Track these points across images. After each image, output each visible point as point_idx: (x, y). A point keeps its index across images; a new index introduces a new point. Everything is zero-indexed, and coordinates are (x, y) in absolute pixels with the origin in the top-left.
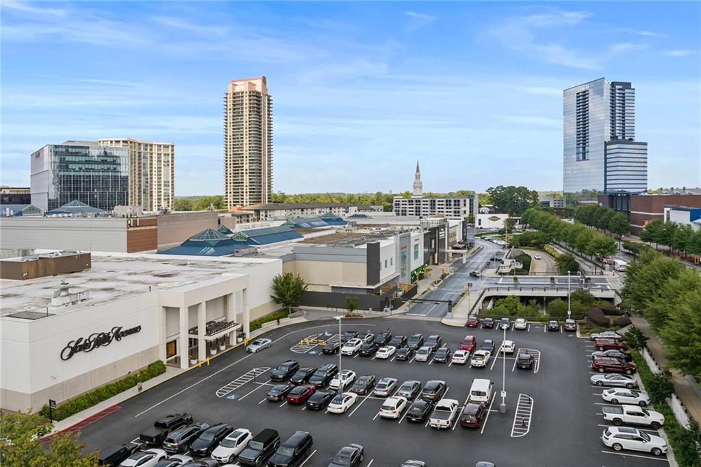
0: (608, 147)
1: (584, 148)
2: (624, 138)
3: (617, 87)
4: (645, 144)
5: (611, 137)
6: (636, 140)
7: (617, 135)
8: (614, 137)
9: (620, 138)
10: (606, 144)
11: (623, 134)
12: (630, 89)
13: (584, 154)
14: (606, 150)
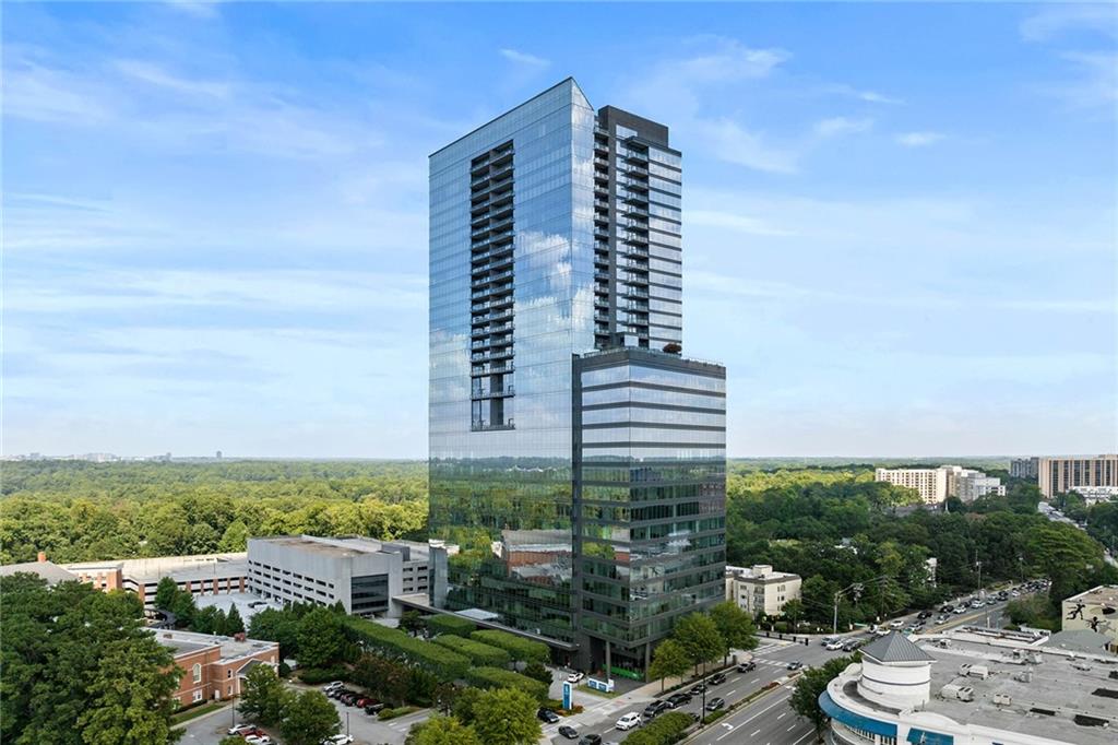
0: (589, 378)
1: (498, 379)
2: (644, 342)
3: (623, 132)
4: (718, 372)
5: (598, 337)
6: (688, 353)
7: (620, 329)
8: (607, 338)
9: (632, 341)
10: (580, 365)
11: (643, 329)
12: (666, 149)
13: (498, 403)
14: (577, 390)
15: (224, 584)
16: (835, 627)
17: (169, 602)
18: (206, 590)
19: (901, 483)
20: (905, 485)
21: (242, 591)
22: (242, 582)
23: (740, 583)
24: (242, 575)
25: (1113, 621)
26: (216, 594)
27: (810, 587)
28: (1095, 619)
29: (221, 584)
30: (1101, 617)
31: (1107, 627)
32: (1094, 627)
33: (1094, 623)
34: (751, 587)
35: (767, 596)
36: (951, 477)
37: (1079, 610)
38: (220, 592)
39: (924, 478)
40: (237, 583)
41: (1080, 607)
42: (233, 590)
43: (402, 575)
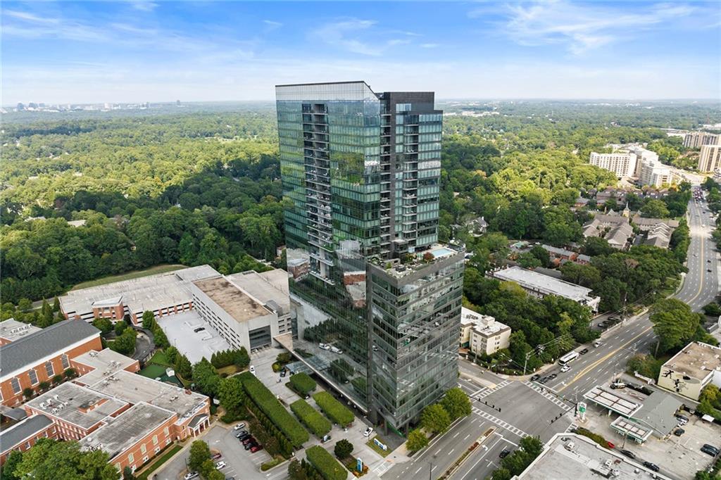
15: (181, 307)
16: (525, 371)
17: (150, 326)
18: (170, 312)
19: (605, 167)
20: (608, 169)
21: (191, 310)
22: (190, 305)
23: (474, 333)
24: (190, 301)
25: (687, 384)
26: (176, 313)
27: (515, 338)
28: (678, 380)
29: (178, 308)
30: (681, 380)
31: (683, 386)
32: (676, 384)
33: (677, 382)
34: (480, 337)
35: (488, 344)
36: (639, 160)
37: (670, 373)
38: (179, 312)
39: (621, 161)
40: (188, 306)
41: (671, 372)
42: (186, 310)
43: (278, 325)
